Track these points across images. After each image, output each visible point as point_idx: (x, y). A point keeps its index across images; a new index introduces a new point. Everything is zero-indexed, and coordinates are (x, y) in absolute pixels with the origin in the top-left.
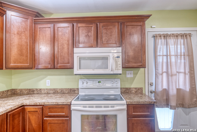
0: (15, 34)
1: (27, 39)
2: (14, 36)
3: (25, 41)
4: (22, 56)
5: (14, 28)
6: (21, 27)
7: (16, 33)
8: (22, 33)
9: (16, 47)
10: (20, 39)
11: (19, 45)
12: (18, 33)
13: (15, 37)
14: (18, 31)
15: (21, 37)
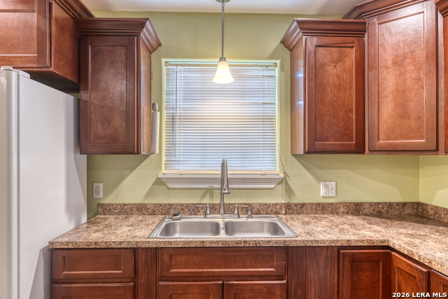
0: (387, 68)
1: (419, 70)
2: (385, 74)
3: (415, 75)
4: (406, 120)
5: (385, 52)
6: (402, 44)
7: (390, 63)
8: (405, 57)
9: (390, 98)
10: (400, 75)
11: (398, 90)
12: (394, 63)
13: (388, 73)
14: (396, 56)
15: (402, 69)
